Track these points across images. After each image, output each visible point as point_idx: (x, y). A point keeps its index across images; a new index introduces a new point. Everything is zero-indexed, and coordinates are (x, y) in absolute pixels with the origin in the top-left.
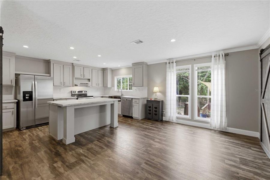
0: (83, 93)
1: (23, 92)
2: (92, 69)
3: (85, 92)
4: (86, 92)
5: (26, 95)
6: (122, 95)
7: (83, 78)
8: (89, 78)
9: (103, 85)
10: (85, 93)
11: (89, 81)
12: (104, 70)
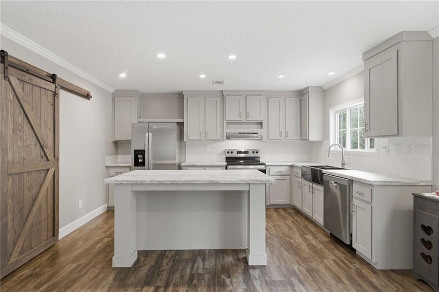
0: (250, 155)
1: (135, 150)
2: (268, 96)
3: (253, 152)
4: (257, 152)
5: (139, 156)
6: (343, 164)
7: (245, 121)
8: (259, 119)
9: (301, 136)
10: (255, 155)
11: (260, 126)
12: (302, 94)
